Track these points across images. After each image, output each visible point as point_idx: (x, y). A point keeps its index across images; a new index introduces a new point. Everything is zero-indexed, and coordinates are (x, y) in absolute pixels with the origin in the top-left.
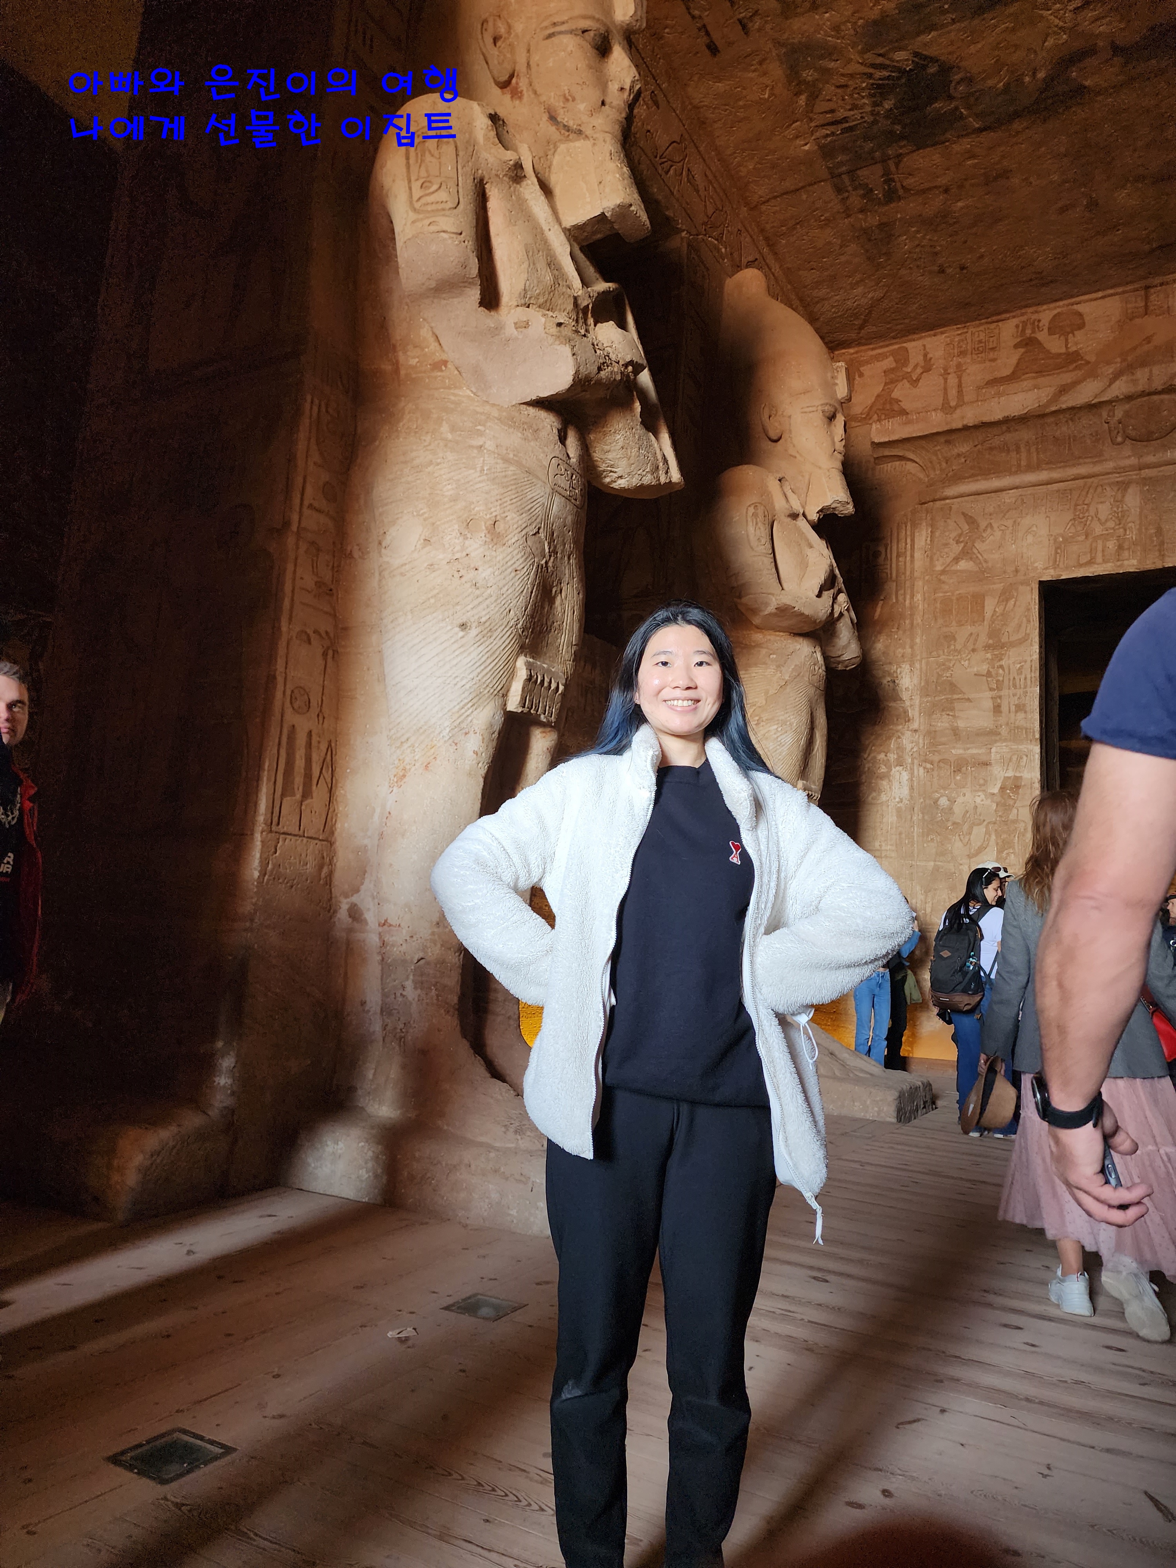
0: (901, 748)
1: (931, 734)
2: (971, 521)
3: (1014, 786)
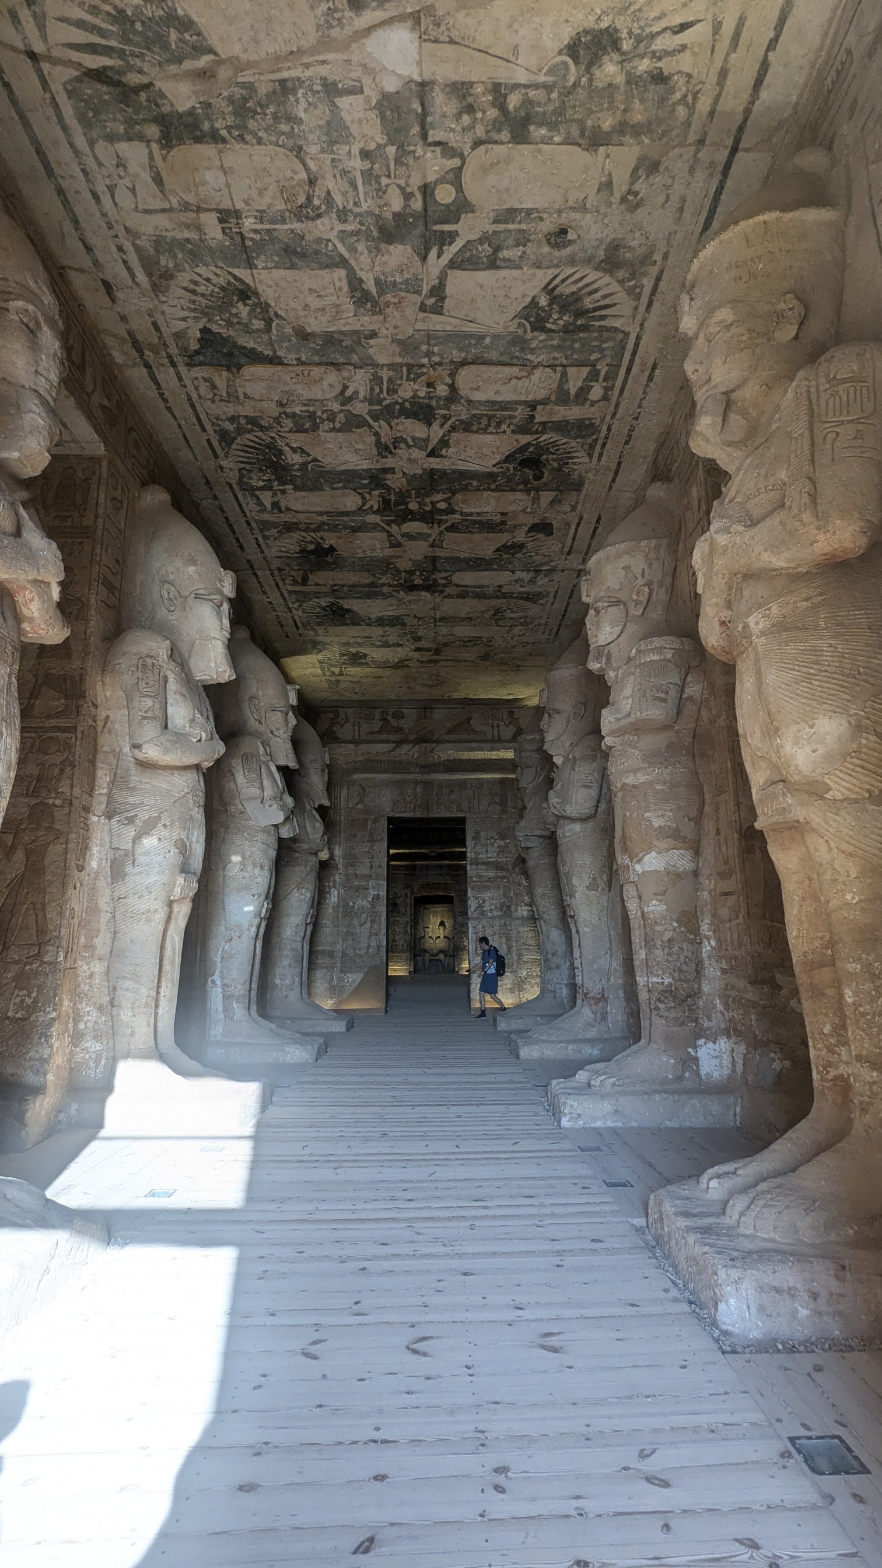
0: (335, 881)
1: (346, 875)
2: (363, 789)
3: (377, 897)
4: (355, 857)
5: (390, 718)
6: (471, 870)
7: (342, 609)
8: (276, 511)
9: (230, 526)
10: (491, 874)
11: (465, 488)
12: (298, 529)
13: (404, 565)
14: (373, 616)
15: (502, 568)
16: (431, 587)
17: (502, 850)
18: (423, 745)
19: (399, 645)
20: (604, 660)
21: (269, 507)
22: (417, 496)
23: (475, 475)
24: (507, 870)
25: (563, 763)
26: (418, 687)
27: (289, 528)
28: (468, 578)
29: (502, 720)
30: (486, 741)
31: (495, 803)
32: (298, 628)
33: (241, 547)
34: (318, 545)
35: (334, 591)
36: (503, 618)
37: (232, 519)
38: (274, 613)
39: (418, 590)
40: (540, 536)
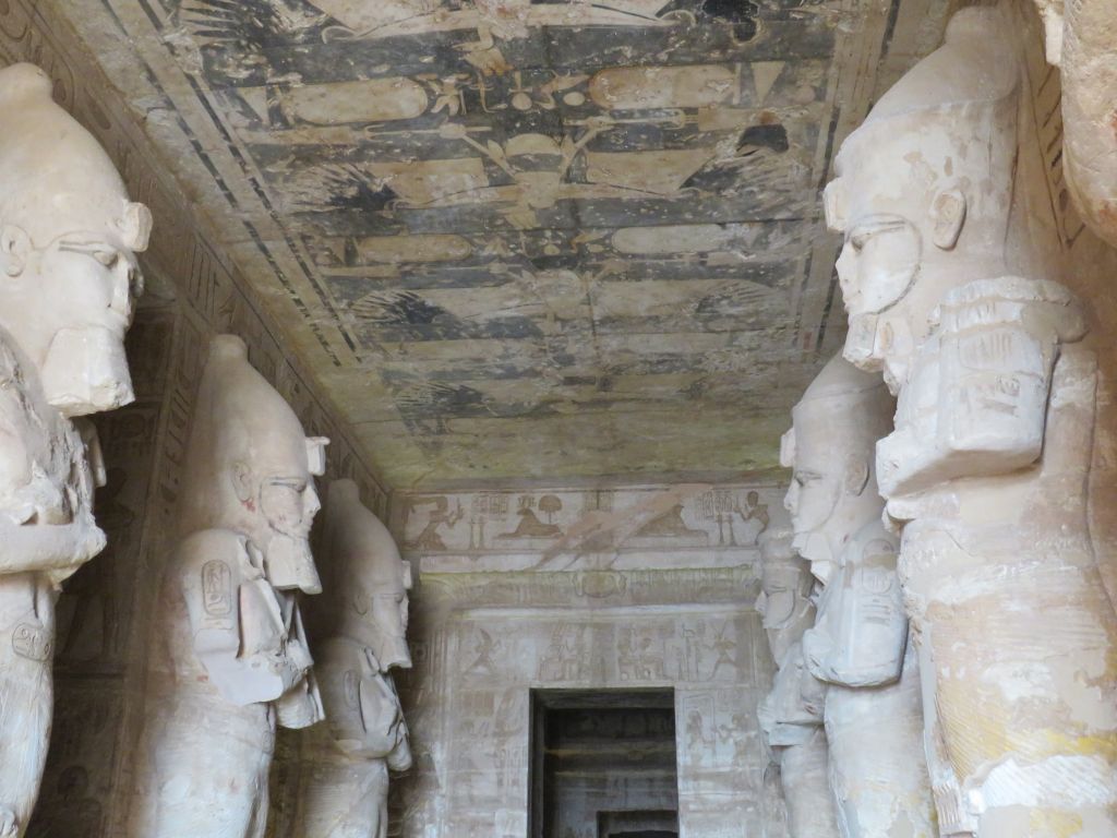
0: (432, 810)
1: (455, 799)
2: (487, 637)
4: (471, 764)
5: (535, 509)
6: (685, 789)
7: (422, 306)
8: (278, 125)
9: (205, 158)
10: (724, 796)
11: (611, 64)
12: (326, 159)
13: (523, 218)
14: (481, 320)
15: (700, 219)
16: (575, 260)
17: (743, 750)
18: (593, 557)
19: (533, 373)
20: (878, 342)
21: (265, 116)
22: (526, 83)
23: (626, 36)
24: (753, 789)
25: (833, 577)
26: (581, 452)
27: (307, 156)
28: (642, 240)
29: (738, 510)
30: (708, 547)
31: (730, 661)
32: (352, 346)
33: (230, 197)
34: (363, 188)
35: (405, 273)
36: (716, 316)
37: (206, 146)
38: (308, 321)
39: (555, 267)
40: (763, 151)
